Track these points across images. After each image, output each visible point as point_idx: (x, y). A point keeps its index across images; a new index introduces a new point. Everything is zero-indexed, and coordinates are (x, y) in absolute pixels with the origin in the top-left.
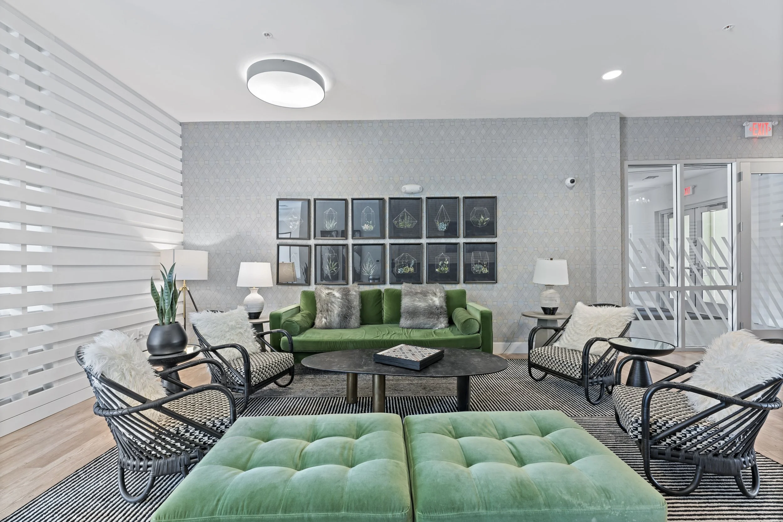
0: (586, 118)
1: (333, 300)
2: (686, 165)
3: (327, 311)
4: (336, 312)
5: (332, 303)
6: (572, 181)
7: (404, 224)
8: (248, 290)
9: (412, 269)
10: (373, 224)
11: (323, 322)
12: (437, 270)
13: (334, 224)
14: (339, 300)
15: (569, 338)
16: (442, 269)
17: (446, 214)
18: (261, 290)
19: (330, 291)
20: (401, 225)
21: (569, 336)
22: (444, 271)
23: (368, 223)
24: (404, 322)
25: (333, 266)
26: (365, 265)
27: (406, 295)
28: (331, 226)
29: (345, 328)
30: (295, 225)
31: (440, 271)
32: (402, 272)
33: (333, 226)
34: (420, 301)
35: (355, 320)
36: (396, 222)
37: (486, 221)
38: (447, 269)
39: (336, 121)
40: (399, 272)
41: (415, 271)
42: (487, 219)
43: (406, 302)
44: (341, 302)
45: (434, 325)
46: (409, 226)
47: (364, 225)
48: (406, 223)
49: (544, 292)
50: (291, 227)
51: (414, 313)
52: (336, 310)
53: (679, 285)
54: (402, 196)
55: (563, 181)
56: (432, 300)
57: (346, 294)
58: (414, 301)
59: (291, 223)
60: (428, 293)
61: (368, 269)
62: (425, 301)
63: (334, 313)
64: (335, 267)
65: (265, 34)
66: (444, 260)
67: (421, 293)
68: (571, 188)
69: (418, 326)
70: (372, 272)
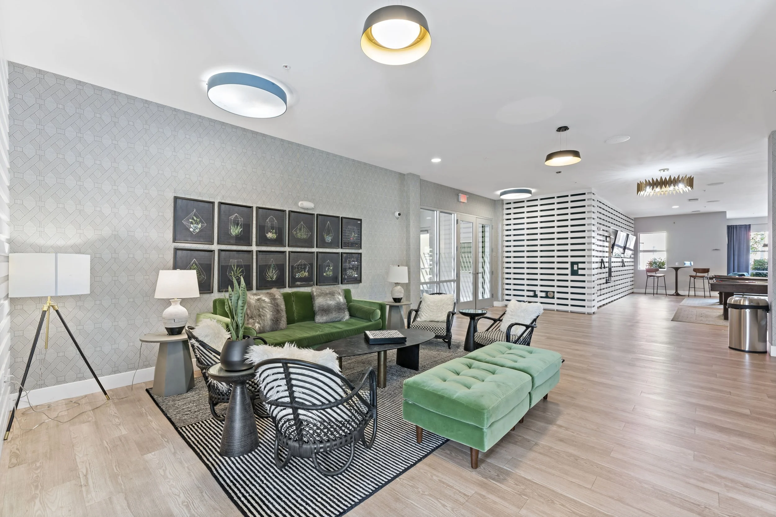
0: (404, 175)
1: (264, 305)
2: (441, 212)
3: (260, 316)
4: (268, 316)
5: (263, 308)
6: (399, 214)
7: (301, 235)
8: (168, 302)
9: (307, 274)
10: (276, 233)
11: (257, 327)
12: (324, 274)
13: (239, 230)
14: (269, 304)
15: (427, 315)
16: (328, 273)
17: (331, 230)
18: (184, 302)
19: (259, 297)
20: (299, 235)
21: (426, 313)
22: (329, 275)
23: (271, 232)
24: (319, 319)
25: (238, 272)
26: (269, 271)
27: (319, 296)
28: (237, 232)
29: (276, 330)
30: (196, 228)
31: (327, 274)
32: (299, 276)
33: (238, 232)
34: (331, 300)
35: (283, 322)
36: (295, 233)
37: (356, 237)
38: (331, 273)
39: (242, 128)
40: (297, 277)
41: (309, 276)
42: (356, 235)
43: (319, 302)
44: (271, 306)
45: (342, 318)
46: (305, 237)
47: (268, 233)
48: (302, 234)
49: (395, 288)
50: (191, 230)
51: (326, 310)
52: (269, 315)
53: (438, 280)
54: (298, 210)
55: (394, 213)
56: (338, 298)
57: (273, 298)
58: (327, 300)
59: (192, 226)
60: (335, 293)
61: (271, 274)
62: (334, 299)
63: (266, 316)
64: (240, 273)
65: (284, 66)
66: (329, 266)
67: (330, 294)
68: (398, 218)
69: (331, 321)
70: (275, 277)
